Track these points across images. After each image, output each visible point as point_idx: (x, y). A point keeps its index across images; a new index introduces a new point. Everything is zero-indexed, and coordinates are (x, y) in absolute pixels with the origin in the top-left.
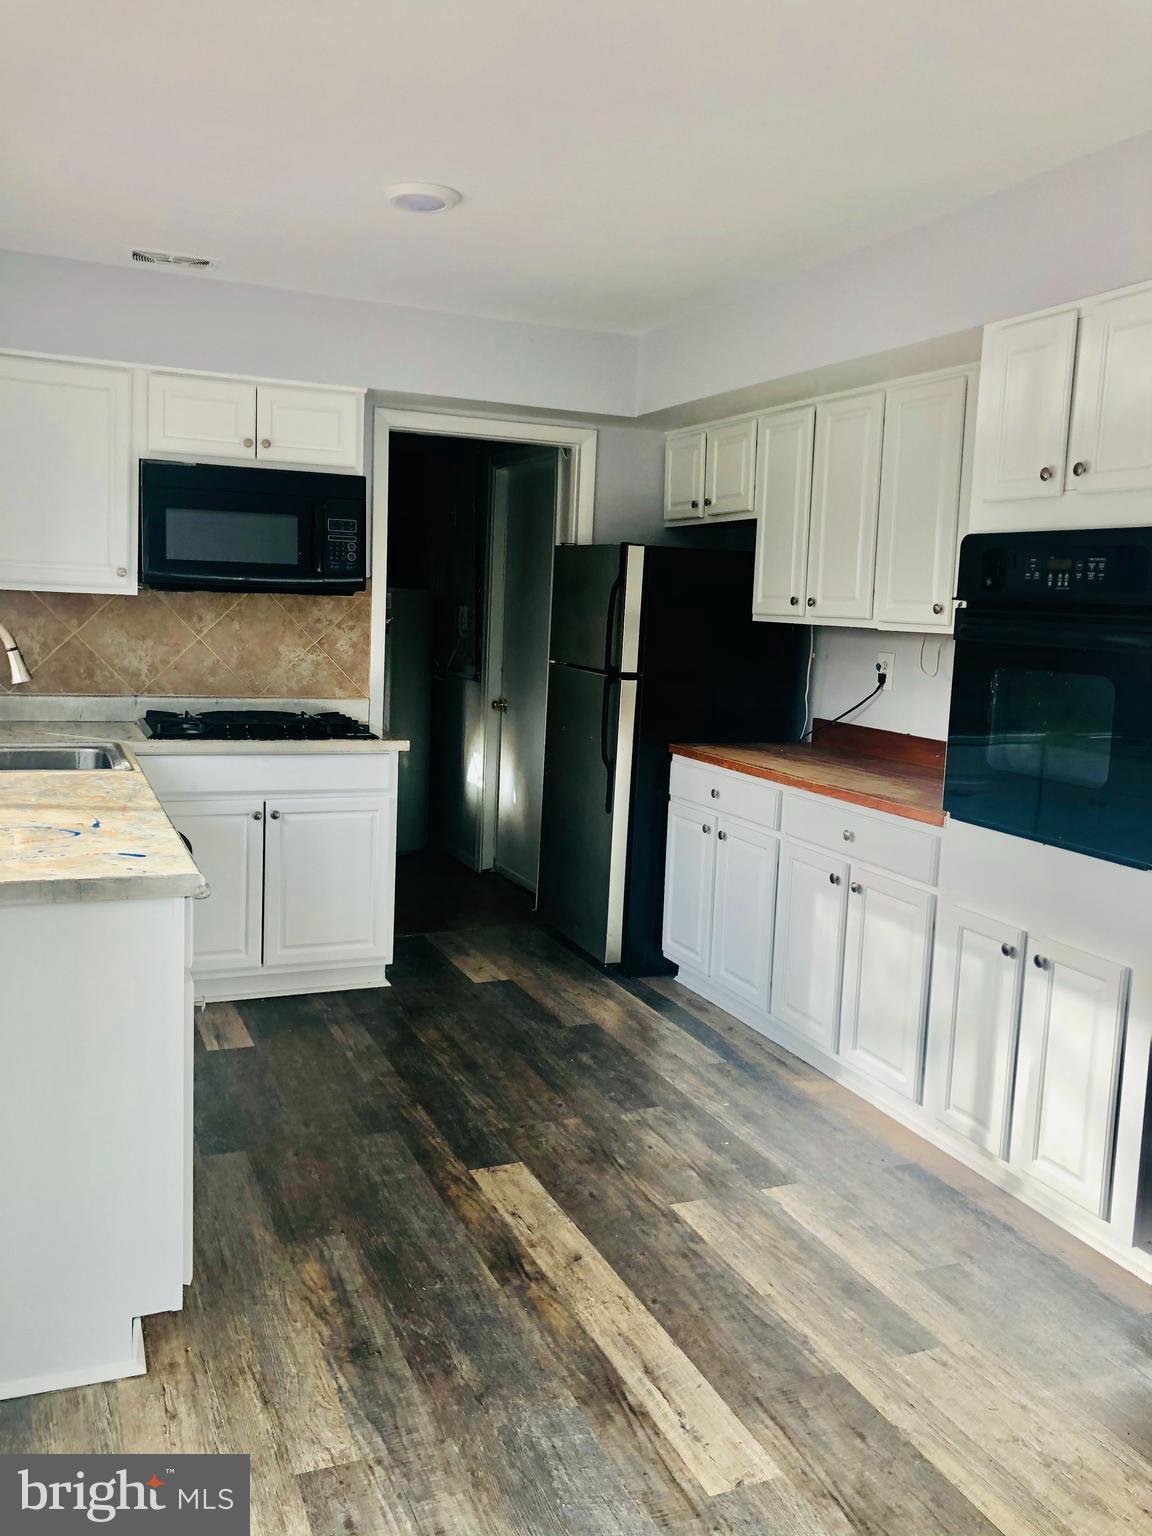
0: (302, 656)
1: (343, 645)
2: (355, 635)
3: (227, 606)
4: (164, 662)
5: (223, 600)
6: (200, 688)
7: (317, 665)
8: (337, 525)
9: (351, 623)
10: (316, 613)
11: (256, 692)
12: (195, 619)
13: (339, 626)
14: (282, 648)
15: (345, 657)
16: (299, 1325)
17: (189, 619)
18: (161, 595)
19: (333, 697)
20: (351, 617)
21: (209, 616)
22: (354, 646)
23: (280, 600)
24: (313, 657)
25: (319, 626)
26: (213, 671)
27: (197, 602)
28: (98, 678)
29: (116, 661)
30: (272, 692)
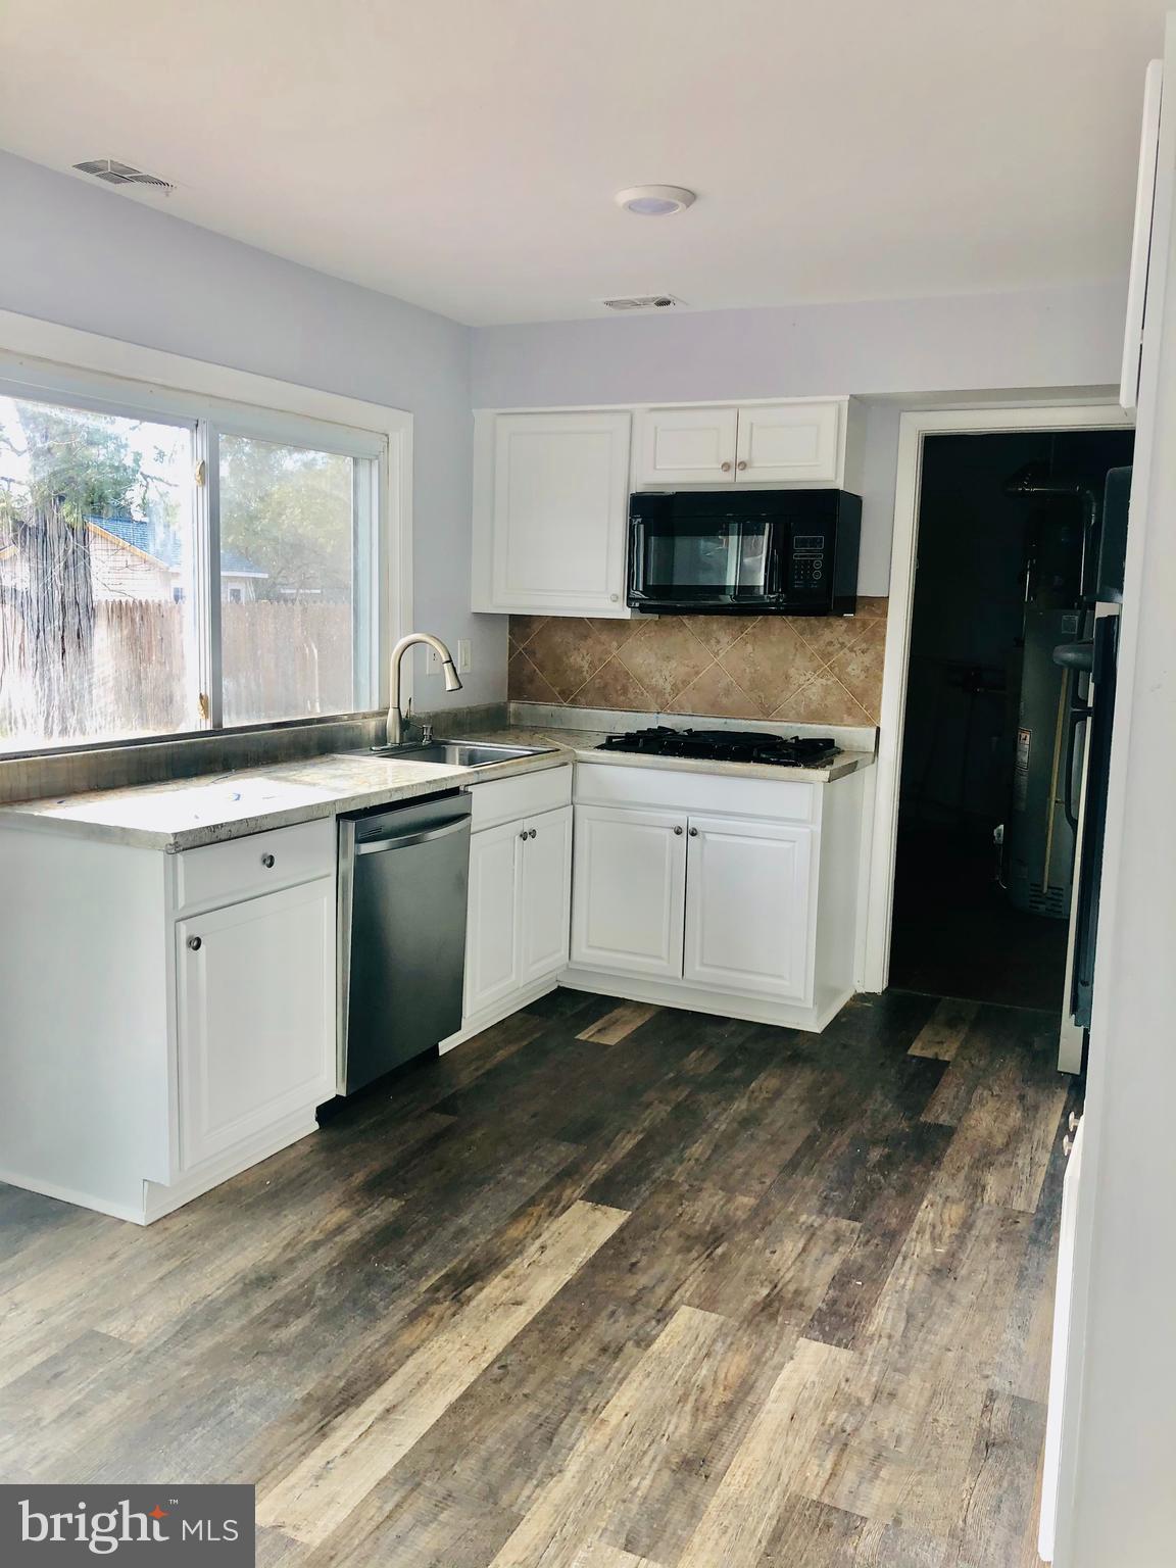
0: (812, 680)
1: (855, 669)
2: (867, 659)
3: (743, 628)
4: (685, 683)
5: (739, 623)
6: (716, 710)
7: (826, 689)
8: (803, 543)
9: (864, 646)
10: (827, 635)
11: (766, 713)
12: (713, 642)
13: (851, 650)
14: (792, 671)
15: (856, 682)
16: (266, 1244)
17: (708, 641)
18: (685, 619)
19: (841, 723)
20: (865, 641)
21: (725, 638)
22: (866, 670)
23: (794, 622)
24: (824, 681)
25: (830, 649)
26: (727, 692)
27: (715, 627)
28: (631, 696)
29: (646, 680)
30: (782, 717)
